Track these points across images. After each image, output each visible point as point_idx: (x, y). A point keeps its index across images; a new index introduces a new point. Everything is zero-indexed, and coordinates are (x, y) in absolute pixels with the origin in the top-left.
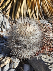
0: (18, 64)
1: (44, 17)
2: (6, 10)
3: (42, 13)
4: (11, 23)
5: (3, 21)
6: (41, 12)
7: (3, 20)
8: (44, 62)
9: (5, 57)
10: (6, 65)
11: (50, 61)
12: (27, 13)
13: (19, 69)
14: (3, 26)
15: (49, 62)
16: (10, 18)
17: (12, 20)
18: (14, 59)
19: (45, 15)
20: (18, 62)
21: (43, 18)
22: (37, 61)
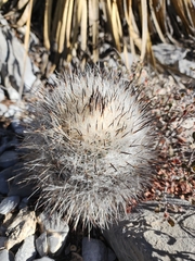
0: (62, 239)
1: (172, 31)
2: (16, 5)
3: (164, 11)
4: (41, 63)
5: (7, 60)
6: (161, 9)
7: (8, 52)
8: (150, 248)
9: (21, 212)
10: (23, 242)
11: (171, 247)
12: (105, 17)
13: (67, 252)
14: (11, 78)
15: (167, 248)
16: (37, 41)
17: (42, 49)
18: (50, 219)
19: (179, 19)
20: (62, 233)
21: (170, 37)
22: (126, 238)
